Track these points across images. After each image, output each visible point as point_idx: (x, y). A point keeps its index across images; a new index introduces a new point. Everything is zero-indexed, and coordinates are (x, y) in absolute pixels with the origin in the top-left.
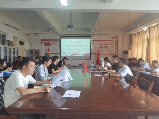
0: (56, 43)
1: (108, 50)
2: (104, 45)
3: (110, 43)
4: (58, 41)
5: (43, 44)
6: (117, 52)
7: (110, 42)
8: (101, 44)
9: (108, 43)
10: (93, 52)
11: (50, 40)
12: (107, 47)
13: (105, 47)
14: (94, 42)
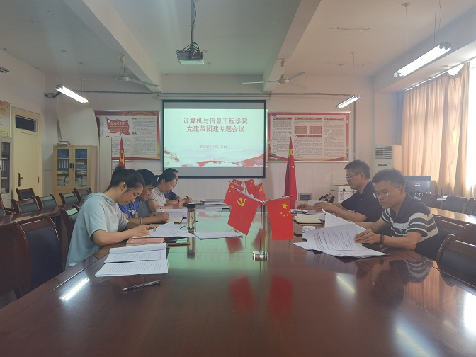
0: (150, 122)
1: (323, 144)
2: (308, 130)
3: (331, 123)
4: (156, 117)
5: (105, 128)
6: (354, 151)
7: (331, 119)
8: (301, 124)
9: (323, 123)
10: (272, 152)
11: (127, 114)
12: (321, 136)
13: (314, 136)
14: (277, 118)
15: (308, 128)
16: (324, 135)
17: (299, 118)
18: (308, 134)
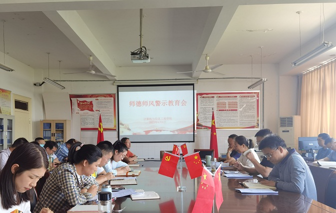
0: (108, 102)
1: (239, 116)
2: (227, 105)
3: (245, 100)
4: (112, 99)
5: (75, 107)
6: (263, 121)
7: (244, 97)
8: (221, 101)
9: (238, 100)
10: (199, 122)
11: (92, 96)
12: (237, 110)
13: (232, 110)
14: (203, 97)
15: (227, 104)
16: (240, 110)
17: (220, 97)
18: (227, 109)
